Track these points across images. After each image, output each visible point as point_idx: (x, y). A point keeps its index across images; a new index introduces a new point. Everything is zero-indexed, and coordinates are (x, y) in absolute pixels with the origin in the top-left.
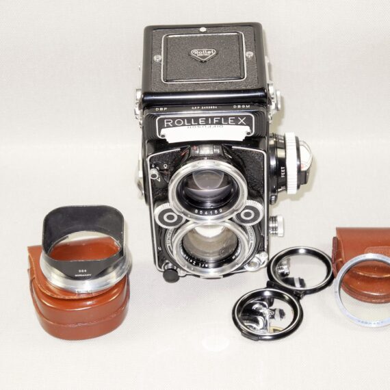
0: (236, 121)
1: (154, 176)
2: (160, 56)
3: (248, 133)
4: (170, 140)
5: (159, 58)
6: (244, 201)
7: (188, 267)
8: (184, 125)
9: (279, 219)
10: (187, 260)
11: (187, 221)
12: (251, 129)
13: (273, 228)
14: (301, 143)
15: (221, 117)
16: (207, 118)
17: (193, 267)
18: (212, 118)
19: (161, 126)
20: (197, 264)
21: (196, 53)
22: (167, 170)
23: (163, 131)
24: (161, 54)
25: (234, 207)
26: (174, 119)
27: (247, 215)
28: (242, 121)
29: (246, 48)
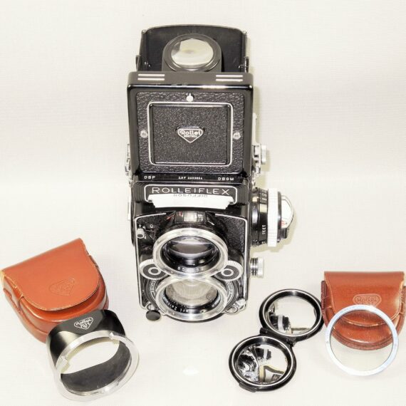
1: (140, 236)
4: (157, 205)
6: (225, 262)
7: (170, 312)
8: (170, 193)
10: (169, 306)
11: (169, 276)
12: (234, 198)
13: (253, 270)
14: (283, 198)
15: (206, 188)
16: (193, 188)
17: (174, 312)
18: (197, 189)
19: (149, 192)
20: (178, 310)
21: (182, 133)
22: (153, 229)
23: (151, 197)
25: (214, 267)
26: (161, 188)
28: (225, 192)
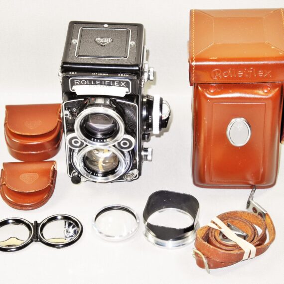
0: (119, 84)
1: (66, 115)
2: (76, 40)
3: (127, 92)
4: (78, 93)
5: (75, 41)
6: (122, 135)
7: (87, 175)
8: (87, 84)
9: (149, 150)
10: (86, 171)
11: (87, 145)
13: (145, 155)
14: (163, 102)
15: (110, 81)
16: (101, 81)
17: (90, 176)
18: (105, 81)
19: (73, 84)
20: (93, 174)
21: (99, 40)
22: (75, 112)
24: (77, 39)
25: (116, 139)
26: (81, 80)
27: (125, 144)
28: (123, 84)
29: (131, 39)
